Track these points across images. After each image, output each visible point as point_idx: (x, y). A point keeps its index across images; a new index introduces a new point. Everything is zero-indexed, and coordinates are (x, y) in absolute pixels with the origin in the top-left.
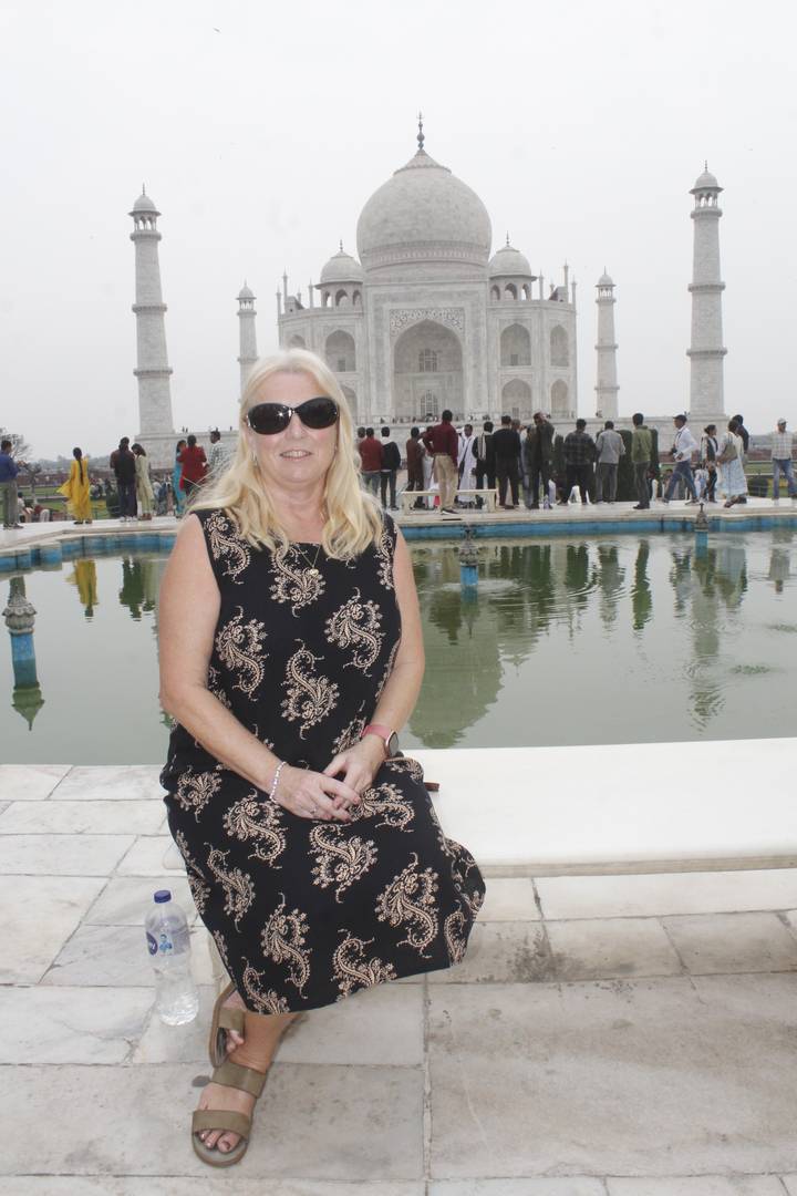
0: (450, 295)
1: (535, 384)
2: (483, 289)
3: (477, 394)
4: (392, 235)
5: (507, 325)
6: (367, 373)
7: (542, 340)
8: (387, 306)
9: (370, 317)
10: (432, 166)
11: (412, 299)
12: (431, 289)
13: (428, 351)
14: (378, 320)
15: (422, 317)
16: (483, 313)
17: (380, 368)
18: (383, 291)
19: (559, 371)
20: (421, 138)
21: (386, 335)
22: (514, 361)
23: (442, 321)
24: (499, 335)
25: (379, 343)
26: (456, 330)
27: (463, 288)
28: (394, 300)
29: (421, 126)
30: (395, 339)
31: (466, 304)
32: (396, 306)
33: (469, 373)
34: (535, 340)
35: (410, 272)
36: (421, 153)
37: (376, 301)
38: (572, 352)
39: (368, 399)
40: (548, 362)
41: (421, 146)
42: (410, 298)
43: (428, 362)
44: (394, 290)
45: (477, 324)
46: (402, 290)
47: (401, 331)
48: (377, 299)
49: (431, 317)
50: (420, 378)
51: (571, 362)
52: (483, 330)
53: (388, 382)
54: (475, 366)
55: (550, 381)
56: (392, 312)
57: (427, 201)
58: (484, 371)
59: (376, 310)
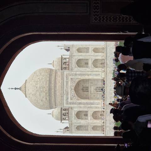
0: (67, 82)
1: (94, 58)
2: (66, 72)
3: (96, 75)
4: (46, 99)
5: (76, 66)
6: (89, 107)
7: (81, 56)
8: (69, 100)
9: (72, 106)
10: (25, 86)
11: (68, 94)
12: (65, 88)
13: (82, 89)
14: (73, 103)
15: (73, 90)
16: (73, 72)
17: (87, 104)
18: (65, 102)
19: (90, 50)
20: (16, 89)
21: (78, 101)
22: (87, 64)
23: (74, 84)
24: (79, 68)
25: (80, 103)
26: (77, 81)
27: (65, 78)
29: (12, 89)
30: (79, 99)
31: (70, 77)
32: (69, 98)
33: (90, 77)
34: (81, 58)
35: (58, 94)
36: (20, 89)
37: (68, 104)
38: (85, 46)
39: (96, 108)
40: (88, 54)
41: (18, 89)
43: (86, 89)
44: (65, 98)
45: (76, 74)
46: (65, 96)
48: (67, 103)
49: (73, 88)
50: (90, 92)
51: (88, 46)
52: (78, 73)
53: (92, 101)
54: (88, 75)
55: (93, 53)
56: (71, 99)
57: (37, 87)
58: (90, 73)
59: (70, 104)
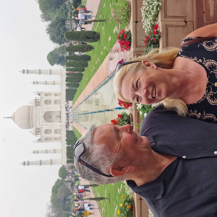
0: (39, 113)
1: (55, 99)
2: (38, 107)
3: (56, 109)
4: (27, 123)
5: (45, 104)
6: (53, 127)
7: (47, 98)
8: (41, 123)
9: (42, 126)
10: (14, 116)
12: (38, 116)
13: (48, 117)
14: (43, 125)
15: (43, 118)
16: (42, 107)
17: (51, 125)
18: (38, 124)
19: (53, 95)
20: (8, 118)
21: (46, 124)
22: (51, 102)
23: (43, 114)
24: (46, 105)
25: (47, 125)
26: (45, 112)
27: (38, 111)
28: (40, 122)
29: (6, 118)
31: (41, 110)
33: (52, 110)
34: (47, 99)
35: (34, 120)
36: (11, 118)
38: (49, 93)
39: (56, 127)
40: (51, 97)
41: (9, 118)
42: (39, 120)
43: (50, 117)
45: (44, 109)
46: (38, 121)
47: (45, 122)
48: (39, 125)
49: (43, 116)
50: (53, 118)
51: (51, 93)
52: (45, 108)
53: (54, 123)
55: (54, 96)
57: (21, 117)
58: (52, 107)
